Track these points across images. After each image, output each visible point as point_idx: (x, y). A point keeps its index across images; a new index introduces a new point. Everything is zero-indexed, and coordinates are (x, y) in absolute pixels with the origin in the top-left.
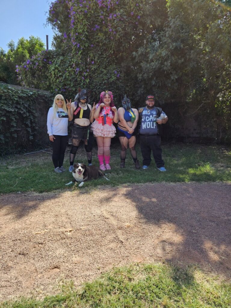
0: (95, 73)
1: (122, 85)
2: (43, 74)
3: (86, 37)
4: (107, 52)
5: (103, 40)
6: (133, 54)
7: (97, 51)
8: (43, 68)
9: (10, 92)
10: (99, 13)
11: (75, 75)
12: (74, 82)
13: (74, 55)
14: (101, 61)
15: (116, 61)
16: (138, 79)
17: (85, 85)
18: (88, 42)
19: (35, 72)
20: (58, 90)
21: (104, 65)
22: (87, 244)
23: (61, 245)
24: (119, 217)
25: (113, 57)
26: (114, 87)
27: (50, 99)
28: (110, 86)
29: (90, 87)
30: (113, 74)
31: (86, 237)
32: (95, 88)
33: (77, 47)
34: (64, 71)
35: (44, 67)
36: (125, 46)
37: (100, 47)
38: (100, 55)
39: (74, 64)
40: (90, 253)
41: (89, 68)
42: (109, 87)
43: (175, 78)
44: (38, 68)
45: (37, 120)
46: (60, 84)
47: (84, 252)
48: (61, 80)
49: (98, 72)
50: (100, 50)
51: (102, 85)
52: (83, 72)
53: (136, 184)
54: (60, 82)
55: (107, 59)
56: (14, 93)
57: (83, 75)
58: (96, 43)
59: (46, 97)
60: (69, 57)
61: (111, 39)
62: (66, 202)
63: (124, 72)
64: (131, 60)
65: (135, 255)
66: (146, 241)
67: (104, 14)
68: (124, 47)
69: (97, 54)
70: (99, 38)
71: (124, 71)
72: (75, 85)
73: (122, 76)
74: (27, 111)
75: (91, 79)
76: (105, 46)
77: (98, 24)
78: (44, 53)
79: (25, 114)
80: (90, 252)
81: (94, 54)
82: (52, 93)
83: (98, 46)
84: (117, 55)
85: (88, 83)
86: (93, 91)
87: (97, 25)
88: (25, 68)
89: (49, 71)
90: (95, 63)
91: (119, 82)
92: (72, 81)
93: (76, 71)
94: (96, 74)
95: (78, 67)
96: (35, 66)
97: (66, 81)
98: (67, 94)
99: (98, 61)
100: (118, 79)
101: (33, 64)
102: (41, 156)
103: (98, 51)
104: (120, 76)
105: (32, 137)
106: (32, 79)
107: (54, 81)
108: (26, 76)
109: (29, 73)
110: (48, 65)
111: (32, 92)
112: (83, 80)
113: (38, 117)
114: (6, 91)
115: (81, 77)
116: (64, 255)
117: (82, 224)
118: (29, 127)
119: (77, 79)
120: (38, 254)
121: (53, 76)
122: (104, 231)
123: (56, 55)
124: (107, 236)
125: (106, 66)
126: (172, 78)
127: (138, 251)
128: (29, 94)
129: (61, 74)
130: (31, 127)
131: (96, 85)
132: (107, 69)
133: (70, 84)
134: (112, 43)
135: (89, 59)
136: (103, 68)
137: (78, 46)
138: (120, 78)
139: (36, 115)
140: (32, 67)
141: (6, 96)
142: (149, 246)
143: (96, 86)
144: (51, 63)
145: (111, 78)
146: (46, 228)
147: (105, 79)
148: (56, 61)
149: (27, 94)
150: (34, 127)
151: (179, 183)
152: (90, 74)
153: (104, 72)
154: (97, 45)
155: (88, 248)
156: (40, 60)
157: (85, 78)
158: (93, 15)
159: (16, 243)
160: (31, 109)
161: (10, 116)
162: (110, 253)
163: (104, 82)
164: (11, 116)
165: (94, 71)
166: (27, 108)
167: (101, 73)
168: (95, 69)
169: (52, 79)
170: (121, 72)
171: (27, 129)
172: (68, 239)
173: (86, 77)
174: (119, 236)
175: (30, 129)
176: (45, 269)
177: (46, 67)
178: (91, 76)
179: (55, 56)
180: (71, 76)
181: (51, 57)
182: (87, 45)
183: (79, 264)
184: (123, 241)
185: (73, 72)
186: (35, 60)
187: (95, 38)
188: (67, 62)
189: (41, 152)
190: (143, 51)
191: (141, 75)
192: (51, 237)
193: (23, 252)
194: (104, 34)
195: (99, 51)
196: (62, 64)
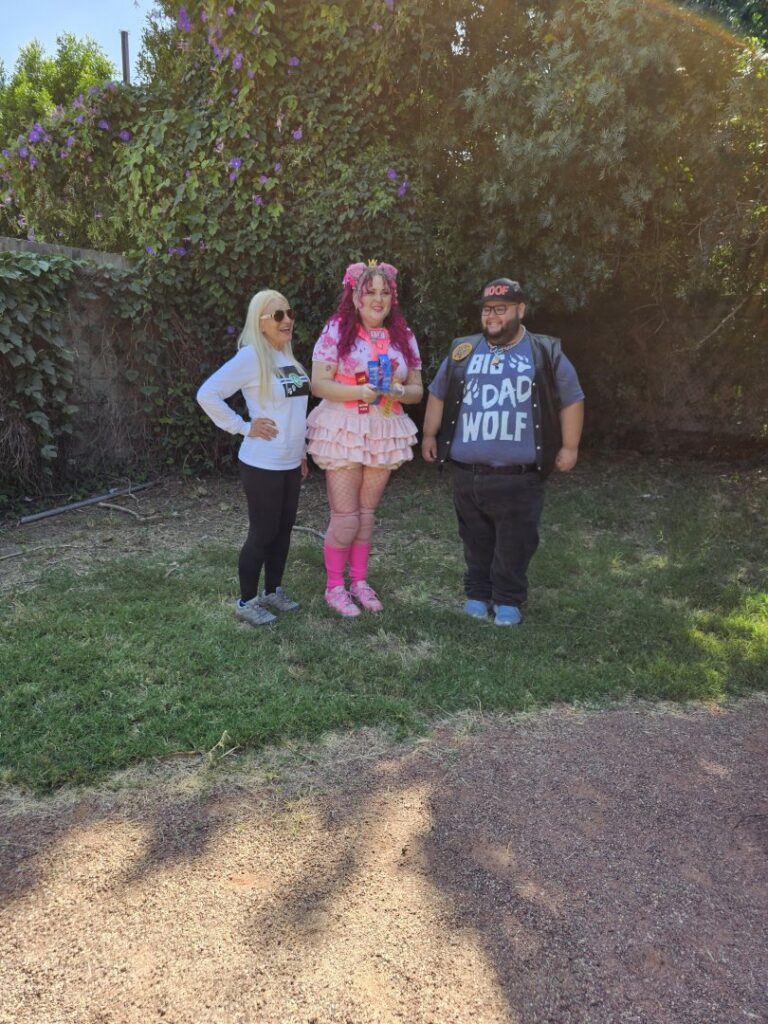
0: (305, 179)
1: (419, 230)
2: (97, 185)
3: (268, 25)
4: (356, 90)
5: (341, 37)
6: (464, 98)
7: (314, 86)
8: (95, 160)
11: (224, 188)
12: (220, 217)
13: (219, 100)
14: (332, 129)
15: (392, 128)
16: (484, 204)
17: (267, 228)
18: (275, 47)
19: (67, 176)
20: (158, 249)
21: (345, 147)
25: (382, 109)
26: (385, 240)
27: (123, 289)
28: (368, 231)
29: (285, 237)
30: (382, 184)
32: (308, 240)
33: (230, 68)
34: (181, 171)
35: (103, 156)
36: (431, 59)
37: (328, 69)
38: (328, 101)
39: (220, 139)
41: (283, 156)
43: (640, 200)
44: (77, 157)
45: (70, 380)
46: (167, 224)
48: (170, 208)
49: (319, 174)
50: (326, 82)
51: (336, 229)
52: (258, 175)
54: (165, 217)
55: (355, 121)
57: (260, 189)
58: (310, 50)
59: (109, 282)
60: (200, 110)
61: (374, 31)
63: (423, 173)
64: (453, 122)
68: (426, 63)
69: (316, 99)
70: (321, 29)
71: (425, 169)
72: (227, 229)
73: (416, 190)
74: (29, 340)
75: (289, 203)
76: (347, 65)
78: (100, 97)
79: (19, 354)
81: (303, 98)
82: (135, 260)
83: (320, 62)
84: (397, 103)
85: (276, 220)
86: (299, 253)
88: (23, 159)
89: (120, 170)
90: (306, 138)
91: (403, 218)
92: (213, 211)
93: (231, 170)
94: (311, 183)
95: (235, 155)
96: (62, 149)
97: (188, 213)
98: (193, 265)
100: (400, 206)
101: (54, 141)
102: (88, 528)
103: (321, 85)
104: (408, 190)
105: (53, 447)
106: (55, 203)
107: (141, 212)
108: (32, 191)
109: (43, 180)
110: (114, 144)
111: (49, 260)
112: (258, 210)
113: (76, 362)
115: (250, 196)
118: (39, 409)
119: (232, 206)
121: (138, 191)
123: (149, 105)
125: (350, 148)
126: (628, 198)
128: (34, 268)
129: (167, 183)
130: (49, 405)
131: (311, 230)
132: (354, 162)
133: (205, 227)
134: (375, 52)
135: (283, 121)
136: (339, 157)
137: (237, 64)
138: (409, 199)
139: (67, 359)
140: (53, 153)
143: (309, 233)
144: (130, 139)
145: (372, 198)
147: (346, 204)
148: (146, 129)
149: (28, 268)
150: (60, 407)
152: (286, 185)
153: (343, 175)
154: (314, 60)
156: (81, 127)
157: (267, 198)
160: (44, 330)
163: (342, 218)
165: (302, 170)
166: (26, 329)
167: (331, 181)
168: (308, 164)
169: (131, 205)
170: (412, 176)
171: (28, 416)
175: (43, 414)
177: (110, 154)
178: (289, 190)
179: (143, 109)
180: (208, 191)
181: (129, 112)
182: (272, 61)
185: (220, 176)
186: (66, 124)
187: (305, 28)
188: (193, 131)
189: (93, 504)
190: (506, 81)
191: (495, 187)
194: (345, 13)
195: (324, 86)
196: (171, 142)
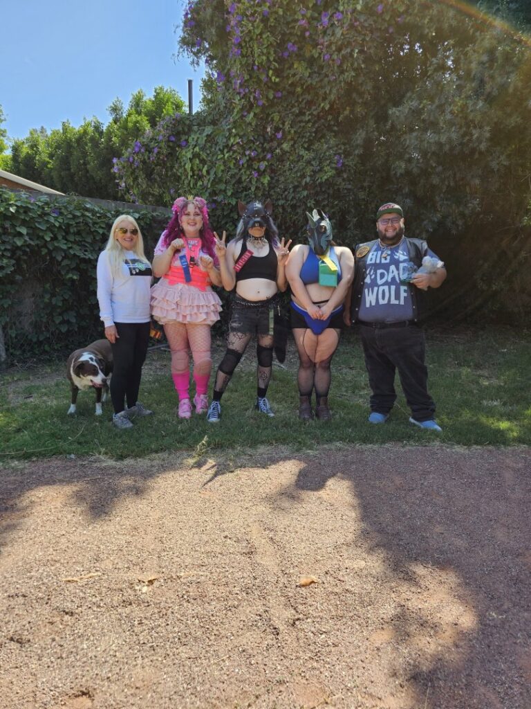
0: (283, 161)
1: (350, 187)
2: (169, 173)
4: (314, 108)
5: (306, 78)
7: (289, 107)
8: (168, 159)
9: (88, 217)
10: (295, 14)
11: (236, 169)
13: (237, 120)
14: (299, 131)
15: (336, 128)
17: (260, 190)
19: (153, 169)
21: (307, 140)
22: (183, 627)
23: (116, 623)
24: (288, 546)
25: (330, 117)
26: (329, 194)
28: (319, 189)
29: (271, 195)
30: (328, 162)
31: (185, 605)
32: (284, 196)
34: (214, 161)
35: (172, 155)
37: (298, 97)
38: (297, 115)
39: (236, 142)
40: (184, 656)
41: (270, 148)
42: (317, 194)
44: (159, 158)
46: (205, 191)
47: (169, 652)
49: (291, 158)
50: (296, 104)
51: (300, 189)
52: (256, 160)
53: (358, 446)
54: (205, 187)
55: (313, 126)
56: (99, 217)
57: (256, 168)
58: (288, 87)
60: (226, 126)
62: (169, 490)
65: (305, 681)
66: (346, 635)
67: (309, 15)
69: (290, 115)
70: (294, 75)
72: (237, 192)
73: (349, 164)
75: (273, 175)
76: (309, 94)
77: (293, 41)
78: (171, 123)
80: (184, 652)
81: (283, 114)
83: (292, 93)
84: (339, 113)
85: (266, 185)
87: (290, 44)
88: (130, 162)
89: (181, 163)
90: (284, 137)
91: (340, 180)
92: (230, 182)
93: (240, 158)
94: (286, 163)
96: (151, 155)
97: (217, 184)
98: (218, 213)
99: (292, 132)
100: (339, 172)
101: (146, 150)
102: (153, 360)
103: (293, 106)
104: (343, 163)
106: (148, 185)
107: (192, 186)
109: (141, 172)
110: (177, 149)
111: (139, 213)
112: (255, 179)
114: (78, 214)
115: (251, 172)
116: (115, 656)
117: (188, 560)
119: (240, 178)
120: (54, 643)
121: (190, 174)
122: (236, 590)
123: (197, 125)
124: (240, 608)
125: (310, 140)
127: (314, 668)
129: (206, 168)
132: (312, 149)
133: (225, 191)
135: (271, 128)
136: (303, 147)
138: (344, 169)
140: (146, 157)
141: (80, 226)
142: (352, 651)
143: (284, 192)
144: (186, 145)
145: (320, 170)
146: (97, 564)
147: (306, 174)
148: (195, 138)
151: (479, 447)
152: (272, 164)
153: (305, 158)
154: (289, 93)
155: (183, 640)
156: (161, 141)
158: (282, 20)
159: (12, 603)
161: (87, 269)
162: (236, 664)
163: (303, 182)
164: (90, 270)
165: (281, 156)
167: (299, 161)
169: (186, 182)
170: (347, 156)
172: (139, 605)
173: (261, 173)
174: (272, 611)
176: (57, 694)
177: (176, 155)
178: (273, 167)
179: (194, 127)
180: (228, 171)
181: (186, 130)
183: (144, 692)
184: (281, 628)
185: (234, 161)
186: (152, 139)
187: (285, 75)
188: (221, 138)
189: (157, 349)
192: (100, 594)
193: (20, 634)
194: (308, 64)
195: (295, 107)
196: (209, 145)
